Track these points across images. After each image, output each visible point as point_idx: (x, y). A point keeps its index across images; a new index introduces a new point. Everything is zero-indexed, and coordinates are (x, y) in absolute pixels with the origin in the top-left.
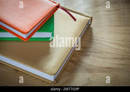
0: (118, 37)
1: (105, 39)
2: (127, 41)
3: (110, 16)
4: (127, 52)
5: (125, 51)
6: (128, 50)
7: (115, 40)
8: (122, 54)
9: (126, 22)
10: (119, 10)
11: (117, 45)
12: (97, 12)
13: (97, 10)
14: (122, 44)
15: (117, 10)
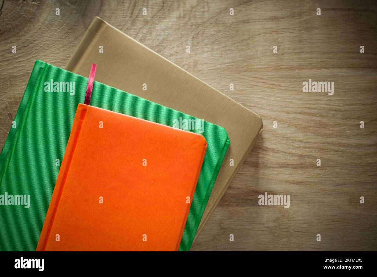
0: (292, 103)
1: (260, 108)
2: (313, 115)
3: (276, 36)
4: (311, 145)
5: (307, 145)
6: (313, 141)
7: (284, 112)
8: (299, 152)
9: (314, 55)
10: (300, 14)
11: (289, 126)
12: (244, 22)
13: (245, 18)
14: (301, 123)
15: (293, 16)
